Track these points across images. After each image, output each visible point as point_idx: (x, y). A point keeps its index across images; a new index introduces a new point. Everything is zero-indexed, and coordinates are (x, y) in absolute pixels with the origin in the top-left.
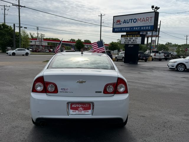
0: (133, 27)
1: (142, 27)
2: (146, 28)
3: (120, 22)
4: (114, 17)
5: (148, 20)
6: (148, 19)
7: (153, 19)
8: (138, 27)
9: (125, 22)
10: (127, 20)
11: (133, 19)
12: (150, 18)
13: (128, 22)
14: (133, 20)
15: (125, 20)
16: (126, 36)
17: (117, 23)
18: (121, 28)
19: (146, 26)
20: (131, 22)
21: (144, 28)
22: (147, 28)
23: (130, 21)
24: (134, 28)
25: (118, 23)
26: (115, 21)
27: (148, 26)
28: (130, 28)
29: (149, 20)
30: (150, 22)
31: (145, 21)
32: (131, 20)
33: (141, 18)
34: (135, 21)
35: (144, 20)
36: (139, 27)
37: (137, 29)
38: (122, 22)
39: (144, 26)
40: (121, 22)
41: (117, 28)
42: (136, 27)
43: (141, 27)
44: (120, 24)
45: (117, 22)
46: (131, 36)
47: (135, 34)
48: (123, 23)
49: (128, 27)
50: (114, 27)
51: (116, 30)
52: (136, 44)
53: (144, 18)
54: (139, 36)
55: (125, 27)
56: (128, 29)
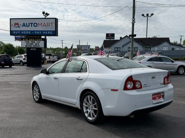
0: (34, 31)
1: (44, 31)
2: (48, 33)
3: (18, 25)
4: (10, 19)
5: (49, 25)
6: (48, 24)
7: (54, 25)
8: (39, 31)
9: (24, 25)
10: (27, 23)
11: (33, 23)
12: (51, 24)
13: (28, 25)
14: (33, 24)
15: (24, 24)
16: (27, 39)
17: (15, 26)
18: (21, 31)
19: (48, 31)
20: (32, 26)
22: (49, 33)
23: (30, 25)
24: (36, 32)
25: (17, 26)
26: (13, 23)
27: (50, 31)
28: (31, 31)
30: (51, 27)
31: (46, 26)
32: (32, 24)
33: (41, 23)
34: (35, 25)
35: (44, 25)
36: (40, 31)
37: (38, 33)
38: (21, 25)
39: (45, 31)
40: (20, 26)
41: (15, 31)
42: (37, 31)
43: (42, 31)
44: (19, 27)
45: (15, 25)
46: (33, 40)
47: (37, 38)
48: (22, 26)
49: (28, 31)
50: (11, 30)
51: (14, 32)
52: (39, 47)
53: (44, 23)
54: (41, 40)
55: (25, 31)
56: (28, 33)
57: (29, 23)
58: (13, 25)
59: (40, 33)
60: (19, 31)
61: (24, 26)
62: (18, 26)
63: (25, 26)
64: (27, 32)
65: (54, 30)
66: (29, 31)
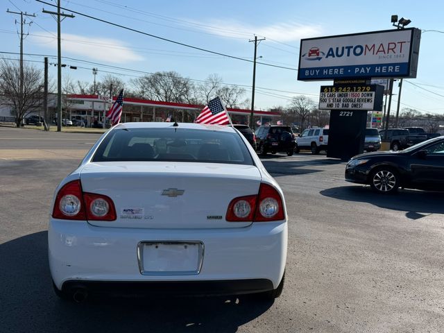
0: (353, 68)
1: (378, 65)
2: (387, 69)
3: (318, 54)
4: (302, 40)
5: (392, 49)
6: (392, 46)
7: (407, 47)
8: (365, 66)
9: (331, 53)
10: (337, 49)
11: (352, 47)
12: (398, 46)
13: (340, 53)
14: (352, 50)
15: (331, 49)
16: (334, 89)
17: (311, 57)
18: (321, 69)
19: (388, 65)
20: (348, 55)
21: (381, 69)
22: (391, 68)
23: (346, 51)
24: (357, 70)
25: (314, 56)
26: (306, 51)
27: (394, 65)
28: (346, 68)
29: (397, 49)
30: (399, 54)
31: (386, 51)
32: (349, 48)
33: (374, 45)
34: (358, 51)
35: (381, 49)
36: (368, 66)
37: (363, 70)
38: (323, 54)
39: (381, 65)
40: (321, 55)
41: (309, 69)
42: (360, 67)
43: (373, 67)
44: (319, 59)
45: (310, 55)
46: (347, 90)
47: (357, 85)
48: (327, 57)
49: (339, 68)
50: (301, 67)
51: (307, 73)
52: (360, 109)
53: (382, 44)
54: (368, 88)
55: (331, 68)
56: (339, 72)
57: (343, 48)
58: (307, 56)
59: (368, 70)
60: (318, 69)
61: (331, 55)
62: (316, 57)
63: (334, 56)
64: (336, 72)
65: (406, 60)
66: (342, 67)
